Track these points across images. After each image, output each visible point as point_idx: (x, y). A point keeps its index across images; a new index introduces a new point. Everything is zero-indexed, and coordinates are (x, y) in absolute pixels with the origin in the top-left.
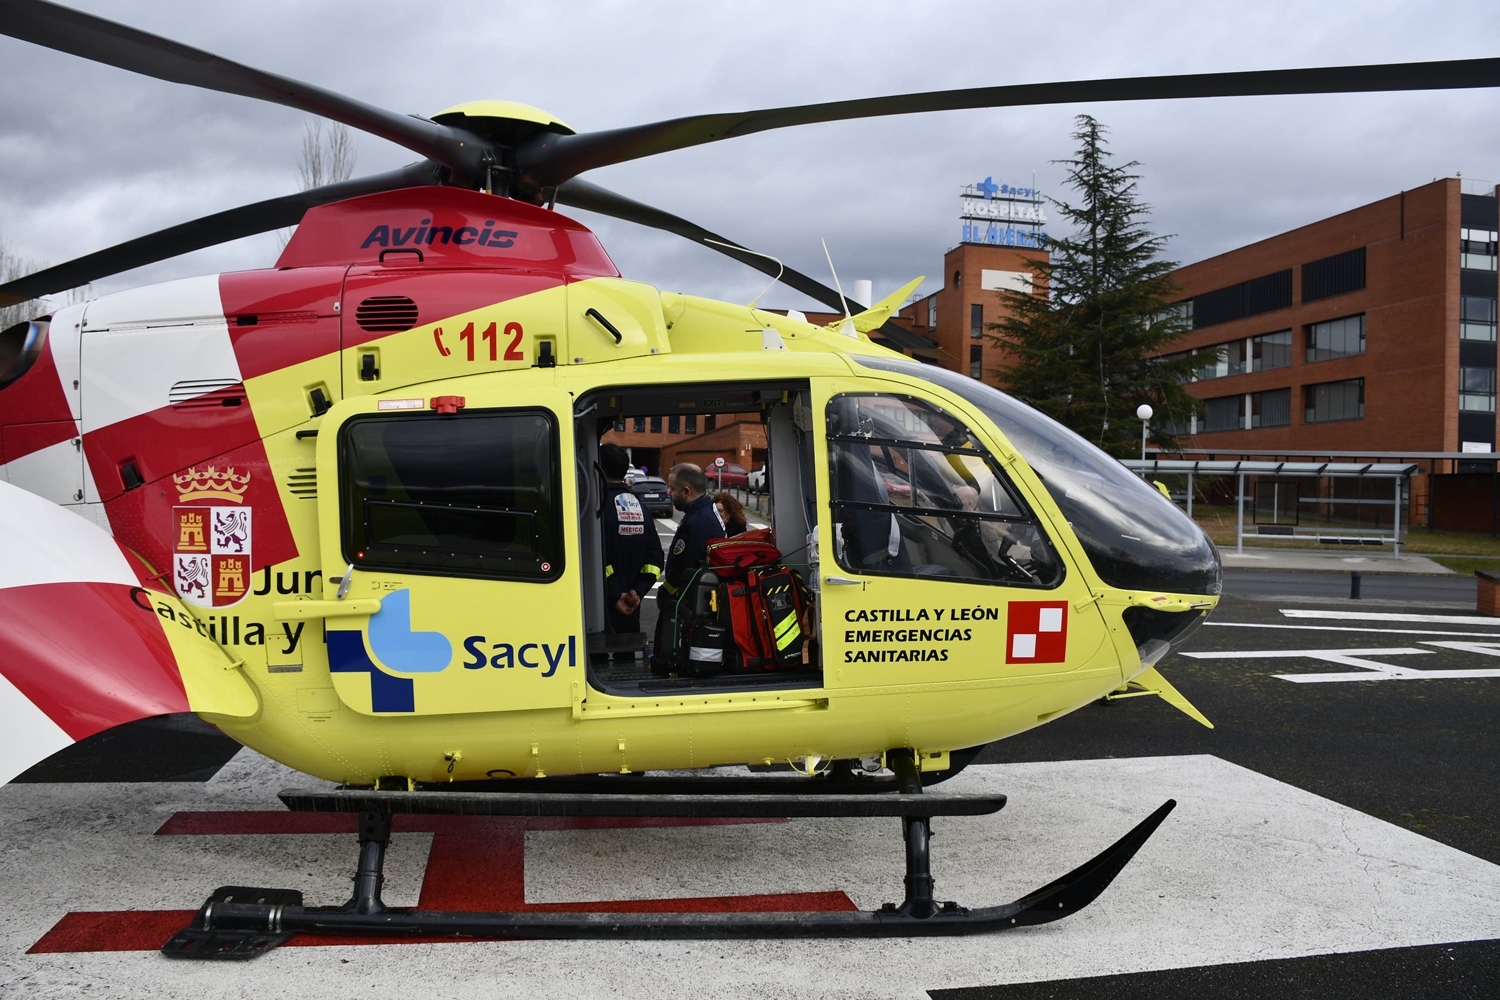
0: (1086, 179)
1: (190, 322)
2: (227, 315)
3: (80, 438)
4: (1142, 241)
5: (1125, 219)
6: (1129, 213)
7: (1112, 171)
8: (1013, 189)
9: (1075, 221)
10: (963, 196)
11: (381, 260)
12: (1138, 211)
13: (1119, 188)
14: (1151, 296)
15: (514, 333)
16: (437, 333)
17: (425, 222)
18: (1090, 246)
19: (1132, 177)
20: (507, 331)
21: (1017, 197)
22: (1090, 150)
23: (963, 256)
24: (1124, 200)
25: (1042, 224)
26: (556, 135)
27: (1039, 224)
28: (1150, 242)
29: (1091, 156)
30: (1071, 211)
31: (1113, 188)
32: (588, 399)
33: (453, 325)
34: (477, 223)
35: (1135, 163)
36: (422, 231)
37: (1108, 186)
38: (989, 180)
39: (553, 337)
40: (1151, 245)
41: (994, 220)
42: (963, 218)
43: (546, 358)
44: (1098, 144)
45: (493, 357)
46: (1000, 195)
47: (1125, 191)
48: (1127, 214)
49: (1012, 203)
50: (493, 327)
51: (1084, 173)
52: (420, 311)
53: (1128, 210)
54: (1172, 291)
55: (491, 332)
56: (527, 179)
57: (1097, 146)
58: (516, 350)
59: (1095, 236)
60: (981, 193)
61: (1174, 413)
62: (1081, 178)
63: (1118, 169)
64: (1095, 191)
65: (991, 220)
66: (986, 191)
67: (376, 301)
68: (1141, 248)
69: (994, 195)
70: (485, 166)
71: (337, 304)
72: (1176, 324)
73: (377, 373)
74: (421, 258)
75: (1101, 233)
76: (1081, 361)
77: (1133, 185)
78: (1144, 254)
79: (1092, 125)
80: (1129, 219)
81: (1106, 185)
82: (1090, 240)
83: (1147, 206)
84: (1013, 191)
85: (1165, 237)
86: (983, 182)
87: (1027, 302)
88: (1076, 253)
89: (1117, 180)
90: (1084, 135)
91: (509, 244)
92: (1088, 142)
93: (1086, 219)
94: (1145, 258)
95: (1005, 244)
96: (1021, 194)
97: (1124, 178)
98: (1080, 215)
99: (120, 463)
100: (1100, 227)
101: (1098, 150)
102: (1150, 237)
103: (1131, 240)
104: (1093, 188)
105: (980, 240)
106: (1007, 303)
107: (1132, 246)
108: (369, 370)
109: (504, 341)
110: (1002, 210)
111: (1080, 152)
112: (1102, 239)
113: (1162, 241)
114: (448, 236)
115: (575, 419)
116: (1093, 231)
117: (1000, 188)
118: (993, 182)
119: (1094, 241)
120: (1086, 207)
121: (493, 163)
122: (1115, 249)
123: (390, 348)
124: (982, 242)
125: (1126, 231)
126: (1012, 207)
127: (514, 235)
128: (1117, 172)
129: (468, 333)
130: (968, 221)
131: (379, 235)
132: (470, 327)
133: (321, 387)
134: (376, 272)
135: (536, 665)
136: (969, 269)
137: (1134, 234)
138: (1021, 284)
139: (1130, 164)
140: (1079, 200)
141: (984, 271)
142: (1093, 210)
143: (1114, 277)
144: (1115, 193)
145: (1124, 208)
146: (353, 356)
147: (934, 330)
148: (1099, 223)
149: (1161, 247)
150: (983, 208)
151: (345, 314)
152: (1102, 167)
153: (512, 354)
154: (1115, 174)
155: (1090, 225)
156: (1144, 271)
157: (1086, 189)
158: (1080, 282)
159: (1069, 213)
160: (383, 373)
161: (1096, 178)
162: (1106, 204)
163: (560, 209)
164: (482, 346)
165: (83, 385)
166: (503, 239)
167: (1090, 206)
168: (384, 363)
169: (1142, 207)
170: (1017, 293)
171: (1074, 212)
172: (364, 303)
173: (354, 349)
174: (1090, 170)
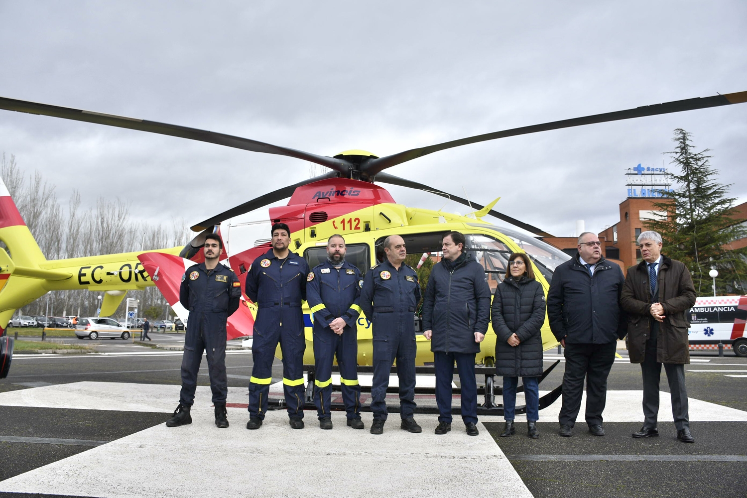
0: (682, 160)
1: (260, 222)
2: (271, 220)
3: (228, 258)
4: (715, 188)
5: (705, 178)
6: (707, 175)
7: (695, 155)
8: (653, 169)
9: (678, 182)
10: (626, 174)
11: (317, 201)
12: (711, 174)
13: (700, 163)
14: (723, 216)
15: (357, 221)
16: (334, 222)
17: (332, 189)
18: (687, 194)
19: (707, 157)
20: (355, 221)
21: (655, 172)
22: (683, 146)
23: (629, 204)
24: (704, 169)
25: (670, 185)
26: (372, 159)
27: (668, 185)
28: (719, 189)
29: (684, 149)
30: (675, 177)
31: (697, 163)
32: (380, 241)
33: (338, 220)
34: (348, 189)
35: (708, 150)
36: (331, 192)
37: (694, 162)
38: (639, 165)
39: (369, 222)
40: (720, 191)
41: (644, 185)
42: (627, 185)
43: (367, 229)
44: (687, 142)
45: (351, 229)
46: (646, 172)
47: (703, 164)
48: (706, 176)
49: (653, 176)
50: (351, 219)
51: (681, 157)
52: (328, 215)
53: (706, 173)
54: (734, 213)
55: (350, 221)
56: (364, 174)
57: (686, 143)
58: (358, 226)
59: (689, 188)
60: (636, 172)
61: (740, 276)
62: (679, 160)
63: (699, 154)
64: (687, 166)
65: (643, 185)
66: (639, 171)
67: (315, 213)
68: (715, 192)
69: (643, 172)
70: (350, 170)
71: (304, 215)
72: (740, 230)
73: (315, 235)
74: (330, 200)
75: (693, 186)
76: (685, 251)
77: (707, 161)
78: (717, 195)
79: (683, 133)
80: (707, 178)
81: (692, 162)
82: (687, 191)
83: (716, 171)
84: (653, 170)
85: (728, 186)
86: (636, 167)
87: (656, 224)
88: (680, 198)
89: (699, 159)
90: (679, 139)
91: (358, 194)
92: (681, 142)
93: (684, 180)
94: (718, 197)
95: (651, 196)
96: (658, 171)
97: (703, 158)
98: (681, 178)
99: (240, 265)
100: (691, 183)
101: (688, 145)
102: (720, 186)
103: (710, 189)
104: (687, 164)
105: (637, 195)
106: (646, 225)
107: (710, 192)
108: (313, 235)
109: (354, 224)
110: (647, 180)
111: (678, 147)
112: (694, 189)
113: (726, 187)
114: (340, 193)
115: (376, 247)
116: (688, 186)
117: (646, 169)
118: (642, 166)
119: (689, 191)
120: (683, 174)
121: (352, 170)
122: (701, 194)
123: (319, 227)
124: (638, 197)
125: (705, 184)
126: (653, 178)
127: (359, 192)
128: (699, 155)
129: (343, 222)
130: (630, 186)
131: (318, 194)
132: (344, 220)
133: (299, 240)
134: (315, 205)
135: (363, 325)
136: (632, 211)
137: (710, 186)
138: (652, 215)
139: (705, 151)
140: (679, 171)
141: (640, 211)
142: (687, 175)
143: (701, 208)
144: (698, 166)
145: (704, 173)
146: (308, 230)
147: (616, 243)
148: (691, 182)
149: (726, 190)
150: (638, 179)
151: (306, 218)
152: (690, 154)
153: (357, 228)
154: (697, 156)
155: (686, 183)
156: (718, 204)
157: (683, 165)
158: (683, 212)
159: (674, 178)
160: (317, 235)
161: (687, 159)
162: (694, 172)
163: (376, 183)
164: (347, 226)
165: (229, 242)
166: (356, 193)
167: (685, 173)
168: (317, 232)
169: (714, 171)
170: (650, 219)
171: (677, 177)
172: (312, 214)
173: (308, 228)
174: (684, 155)
